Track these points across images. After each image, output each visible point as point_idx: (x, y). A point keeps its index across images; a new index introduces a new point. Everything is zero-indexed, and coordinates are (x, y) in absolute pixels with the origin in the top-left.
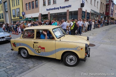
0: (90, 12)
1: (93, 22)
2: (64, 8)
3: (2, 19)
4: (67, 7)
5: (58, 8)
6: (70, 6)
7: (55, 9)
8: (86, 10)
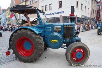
0: (81, 17)
1: (81, 25)
2: (58, 13)
3: (9, 22)
4: (60, 13)
5: (53, 14)
6: (63, 12)
7: (50, 14)
8: (77, 16)
